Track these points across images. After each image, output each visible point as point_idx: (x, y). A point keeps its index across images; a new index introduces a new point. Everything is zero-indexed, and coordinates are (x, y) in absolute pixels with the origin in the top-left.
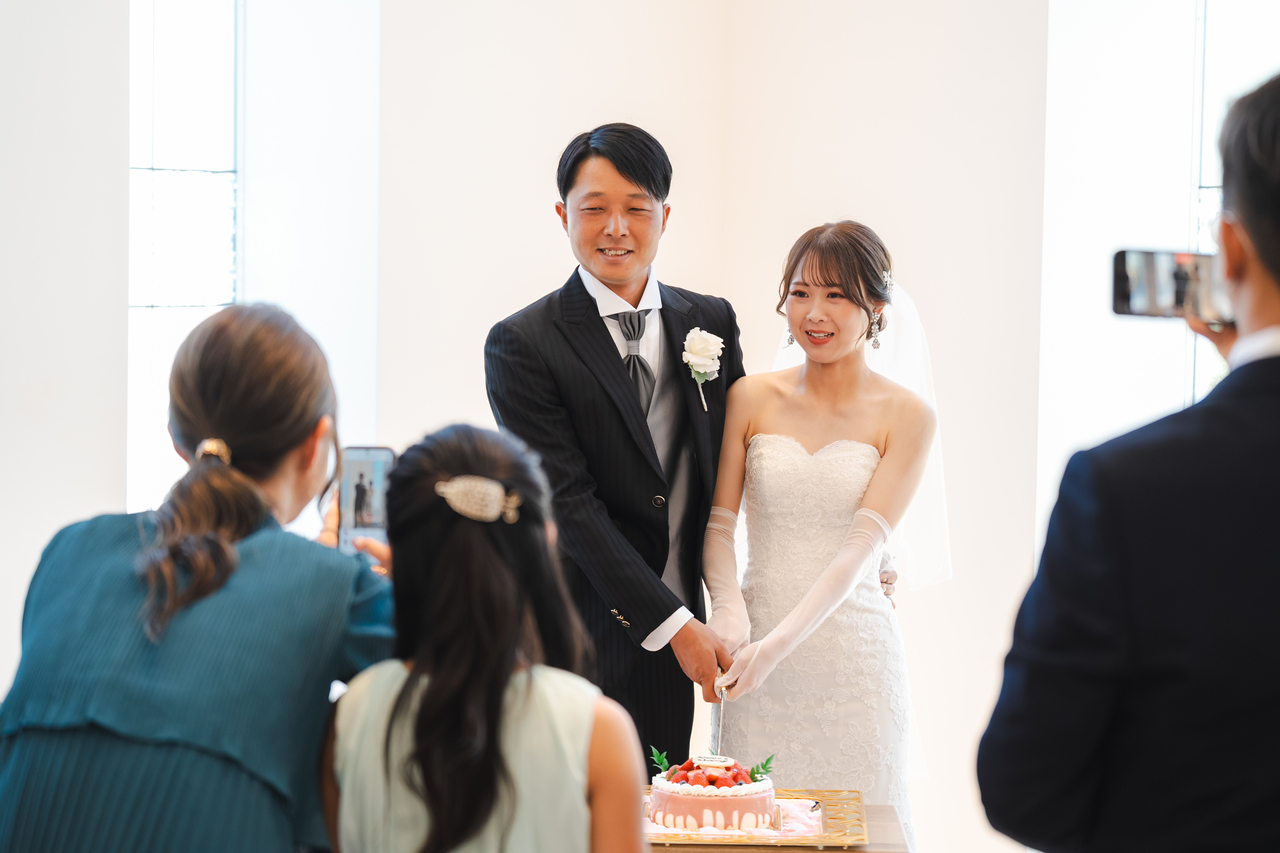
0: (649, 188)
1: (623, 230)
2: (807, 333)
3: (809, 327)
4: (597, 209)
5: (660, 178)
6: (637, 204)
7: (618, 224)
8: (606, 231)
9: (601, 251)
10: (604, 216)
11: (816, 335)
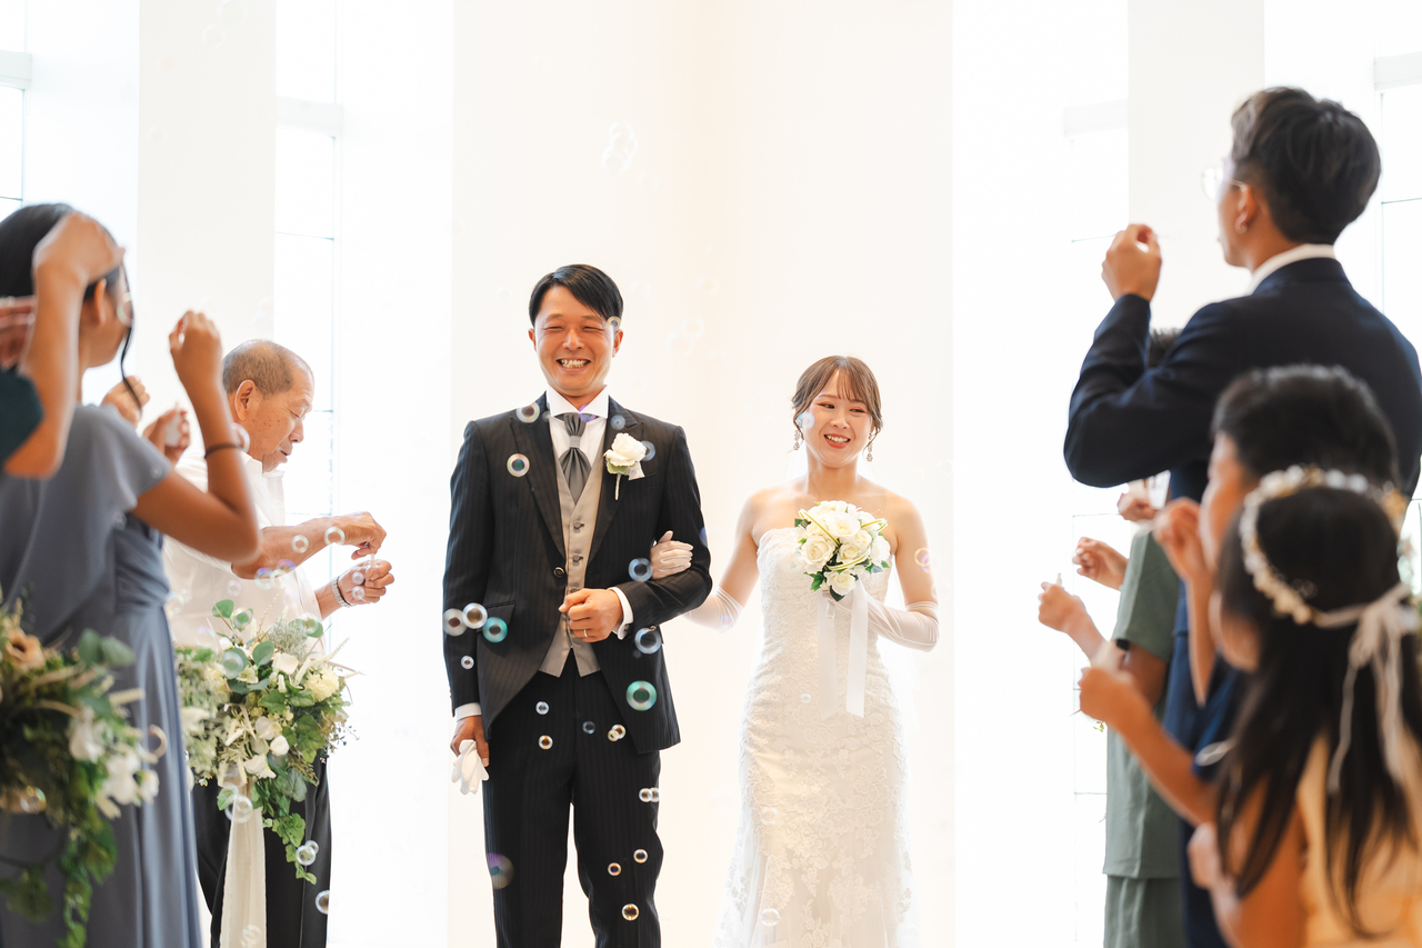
0: (600, 311)
1: (579, 344)
2: (825, 436)
3: (831, 431)
4: (557, 328)
5: (610, 304)
6: (590, 323)
7: (572, 339)
8: (564, 345)
9: (560, 362)
10: (564, 333)
11: (836, 439)
